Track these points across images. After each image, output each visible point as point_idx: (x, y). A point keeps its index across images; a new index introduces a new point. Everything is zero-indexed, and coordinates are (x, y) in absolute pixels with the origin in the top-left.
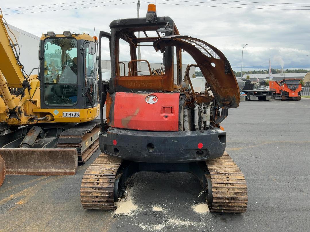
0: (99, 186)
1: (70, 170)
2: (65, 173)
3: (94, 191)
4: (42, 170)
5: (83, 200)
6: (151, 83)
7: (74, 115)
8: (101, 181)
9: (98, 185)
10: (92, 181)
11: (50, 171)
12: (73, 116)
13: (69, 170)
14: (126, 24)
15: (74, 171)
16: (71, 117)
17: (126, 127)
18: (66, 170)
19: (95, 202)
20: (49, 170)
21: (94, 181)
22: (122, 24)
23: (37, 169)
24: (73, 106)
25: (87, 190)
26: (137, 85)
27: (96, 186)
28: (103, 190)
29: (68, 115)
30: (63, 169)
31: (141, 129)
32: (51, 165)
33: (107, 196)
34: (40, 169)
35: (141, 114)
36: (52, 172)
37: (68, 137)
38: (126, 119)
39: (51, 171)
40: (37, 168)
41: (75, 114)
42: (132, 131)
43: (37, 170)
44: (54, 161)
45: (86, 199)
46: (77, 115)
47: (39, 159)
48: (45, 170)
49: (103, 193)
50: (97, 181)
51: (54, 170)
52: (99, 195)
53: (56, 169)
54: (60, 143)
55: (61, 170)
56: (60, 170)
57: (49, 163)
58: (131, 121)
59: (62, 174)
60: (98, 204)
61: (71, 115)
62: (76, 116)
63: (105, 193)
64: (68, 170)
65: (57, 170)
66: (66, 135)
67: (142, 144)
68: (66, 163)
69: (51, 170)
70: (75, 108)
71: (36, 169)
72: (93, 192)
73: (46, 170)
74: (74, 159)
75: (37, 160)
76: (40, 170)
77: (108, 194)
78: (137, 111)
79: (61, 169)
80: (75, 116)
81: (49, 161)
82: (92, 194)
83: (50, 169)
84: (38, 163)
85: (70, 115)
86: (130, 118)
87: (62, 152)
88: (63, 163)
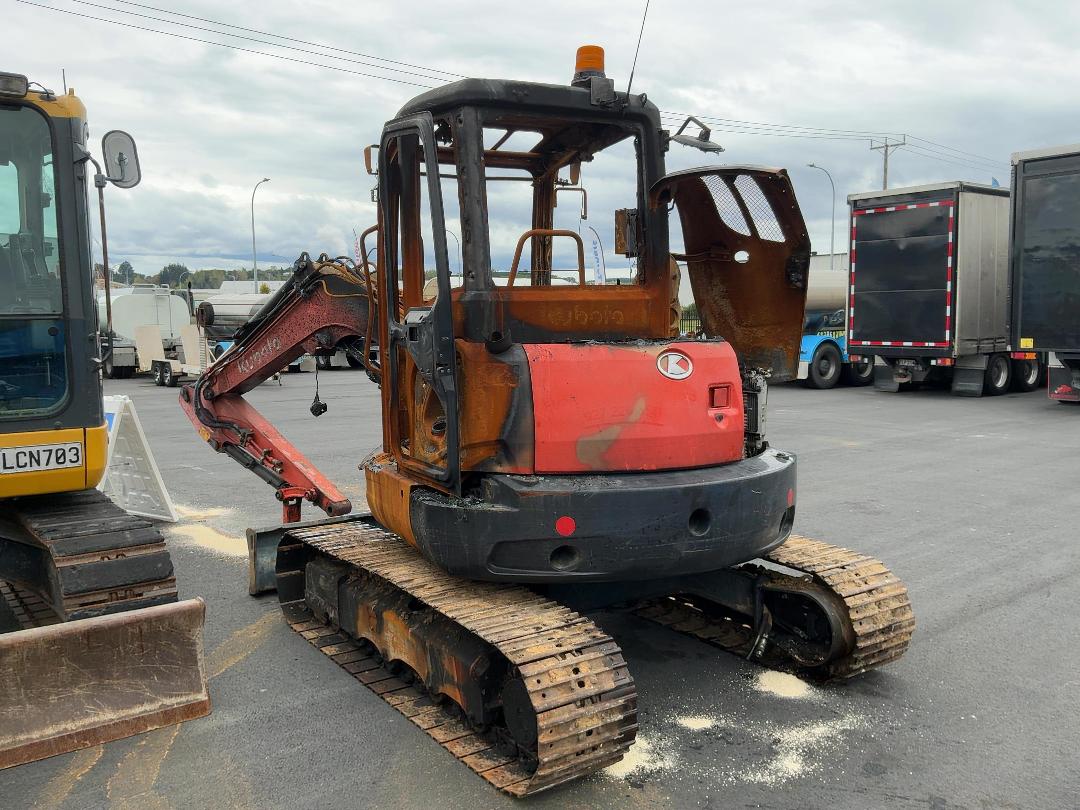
0: (590, 689)
1: (184, 699)
2: (168, 716)
3: (582, 710)
4: (50, 731)
5: (550, 758)
6: (618, 312)
7: (58, 459)
8: (584, 670)
9: (586, 687)
10: (560, 679)
11: (90, 725)
12: (53, 464)
13: (179, 700)
14: (528, 101)
15: (202, 697)
16: (43, 466)
17: (597, 466)
18: (168, 701)
19: (583, 752)
20: (87, 721)
21: (568, 679)
22: (513, 99)
23: (22, 732)
24: (48, 418)
25: (559, 715)
26: (577, 318)
27: (581, 692)
28: (608, 700)
29: (24, 460)
30: (152, 701)
31: (654, 467)
32: (90, 698)
33: (621, 717)
34: (38, 728)
35: (654, 415)
36: (106, 727)
37: (98, 559)
38: (598, 437)
39: (94, 723)
40: (19, 727)
41: (60, 453)
42: (628, 478)
43: (22, 737)
44: (101, 674)
45: (557, 750)
46: (70, 456)
47: (26, 683)
48: (62, 727)
49: (606, 712)
50: (574, 676)
51: (108, 716)
52: (596, 723)
53: (116, 707)
54: (79, 592)
55: (142, 709)
56: (137, 710)
57: (77, 691)
58: (616, 441)
59: (153, 723)
60: (592, 756)
61: (43, 460)
62: (68, 464)
63: (610, 711)
64: (172, 702)
65: (123, 713)
66: (86, 552)
67: (676, 514)
68: (158, 672)
69: (96, 719)
70: (58, 428)
71: (16, 734)
72: (582, 715)
73: (71, 726)
74: (194, 644)
75: (12, 690)
76: (35, 735)
77: (621, 712)
78: (640, 406)
79: (142, 704)
80: (61, 460)
81: (74, 683)
82: (577, 727)
83: (87, 715)
84: (19, 702)
85: (38, 463)
86: (614, 432)
87: (145, 627)
88: (144, 674)
